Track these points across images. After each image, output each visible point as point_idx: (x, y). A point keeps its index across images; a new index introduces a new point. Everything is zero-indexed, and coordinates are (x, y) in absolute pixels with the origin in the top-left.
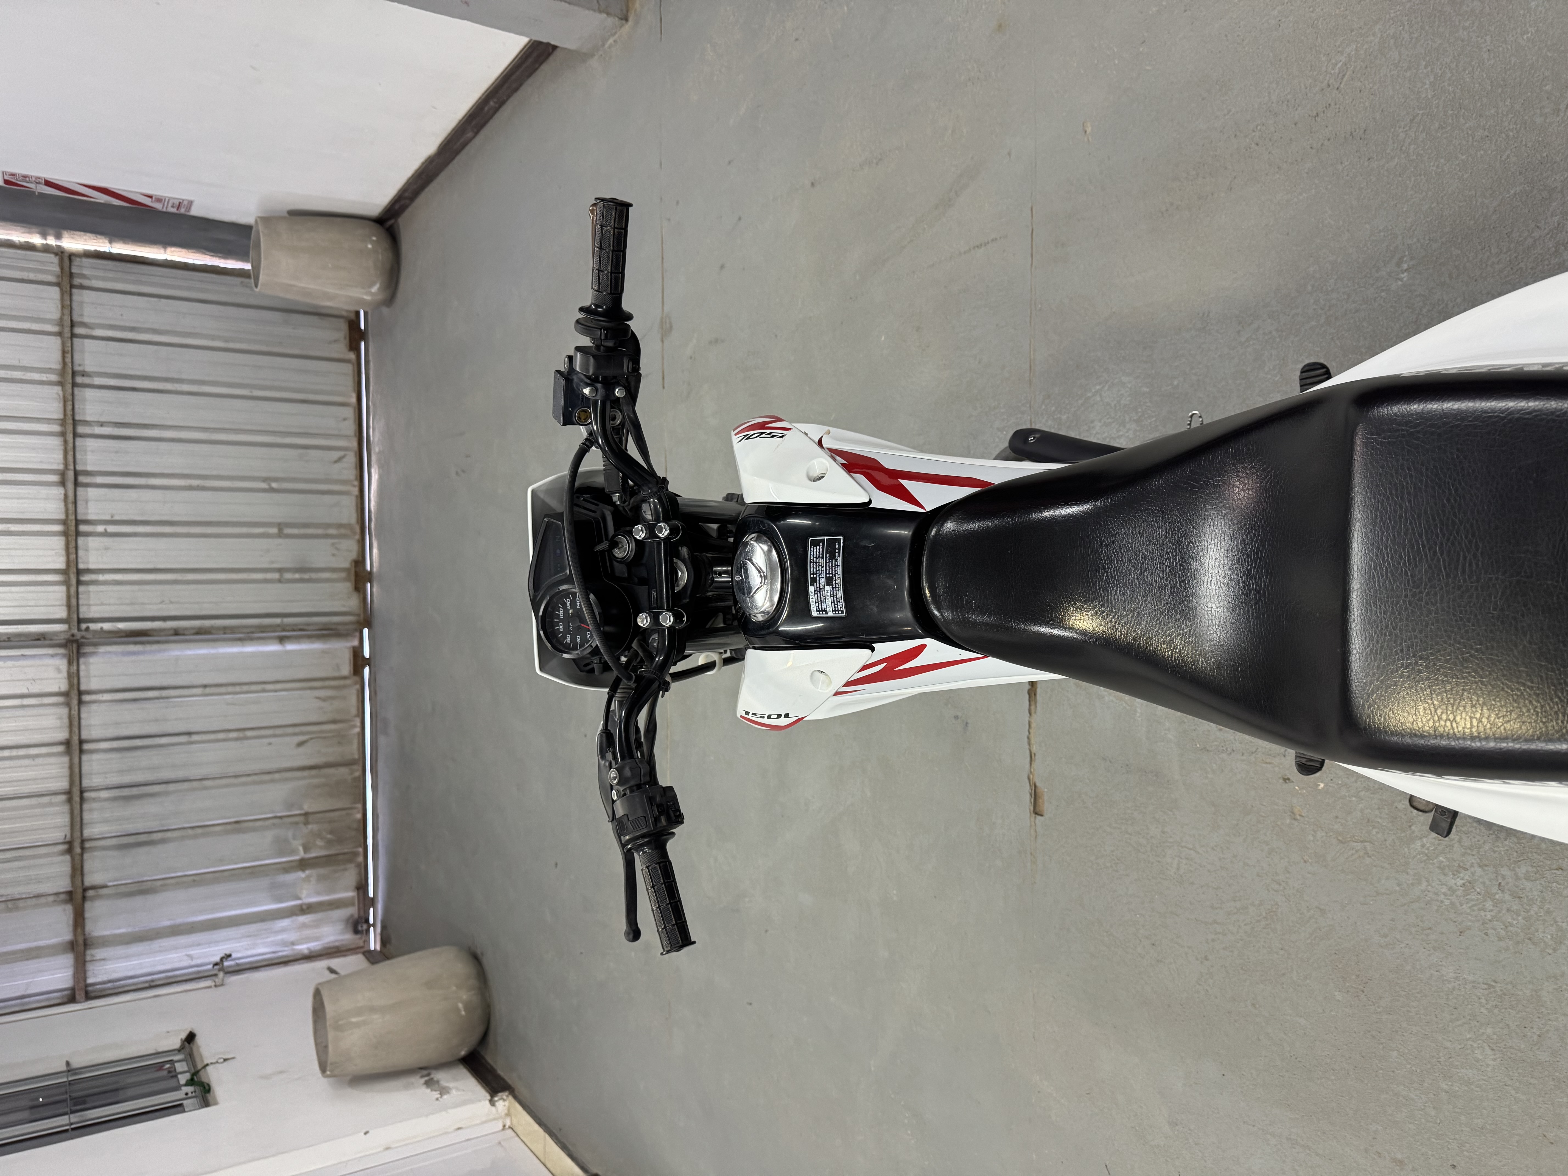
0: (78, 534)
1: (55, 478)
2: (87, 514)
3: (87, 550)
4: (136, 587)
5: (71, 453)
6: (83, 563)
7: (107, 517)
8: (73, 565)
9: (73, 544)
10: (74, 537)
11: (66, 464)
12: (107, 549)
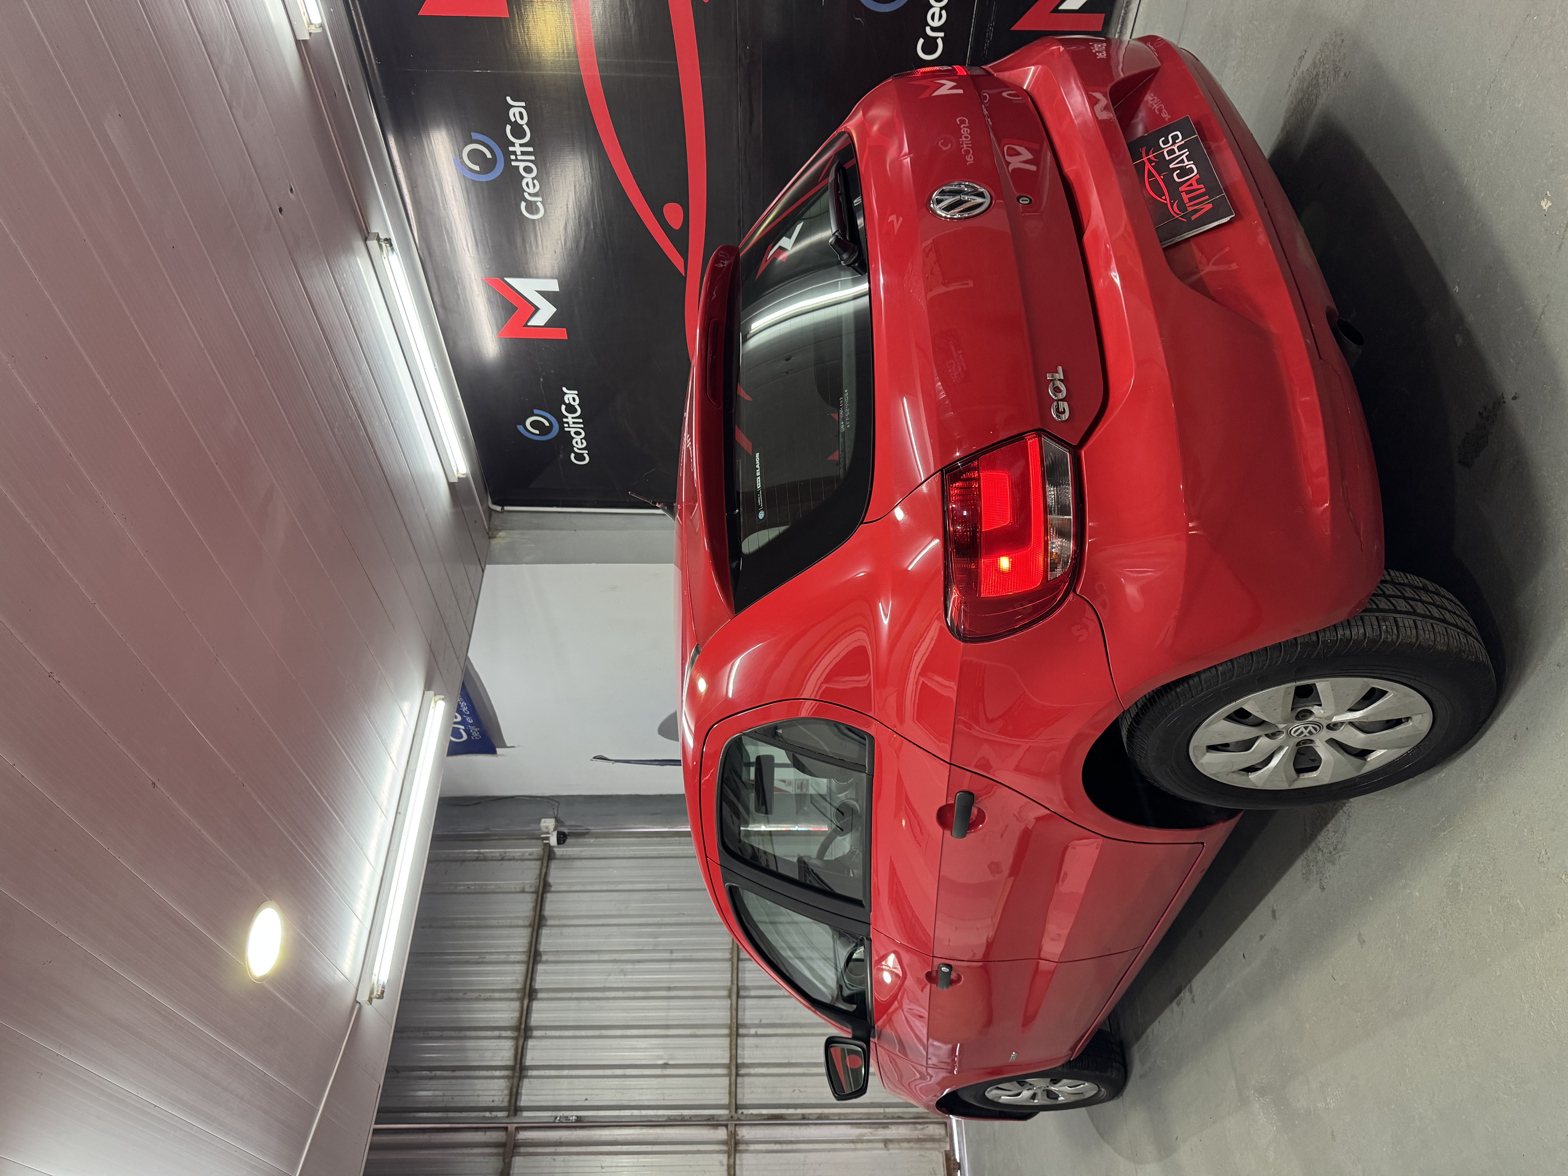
0: (738, 1035)
1: (725, 993)
2: (744, 1019)
3: (743, 1048)
4: (776, 1079)
5: (735, 971)
6: (741, 1058)
7: (757, 1022)
8: (734, 1059)
9: (734, 1042)
10: (735, 1036)
11: (732, 981)
12: (757, 1047)
